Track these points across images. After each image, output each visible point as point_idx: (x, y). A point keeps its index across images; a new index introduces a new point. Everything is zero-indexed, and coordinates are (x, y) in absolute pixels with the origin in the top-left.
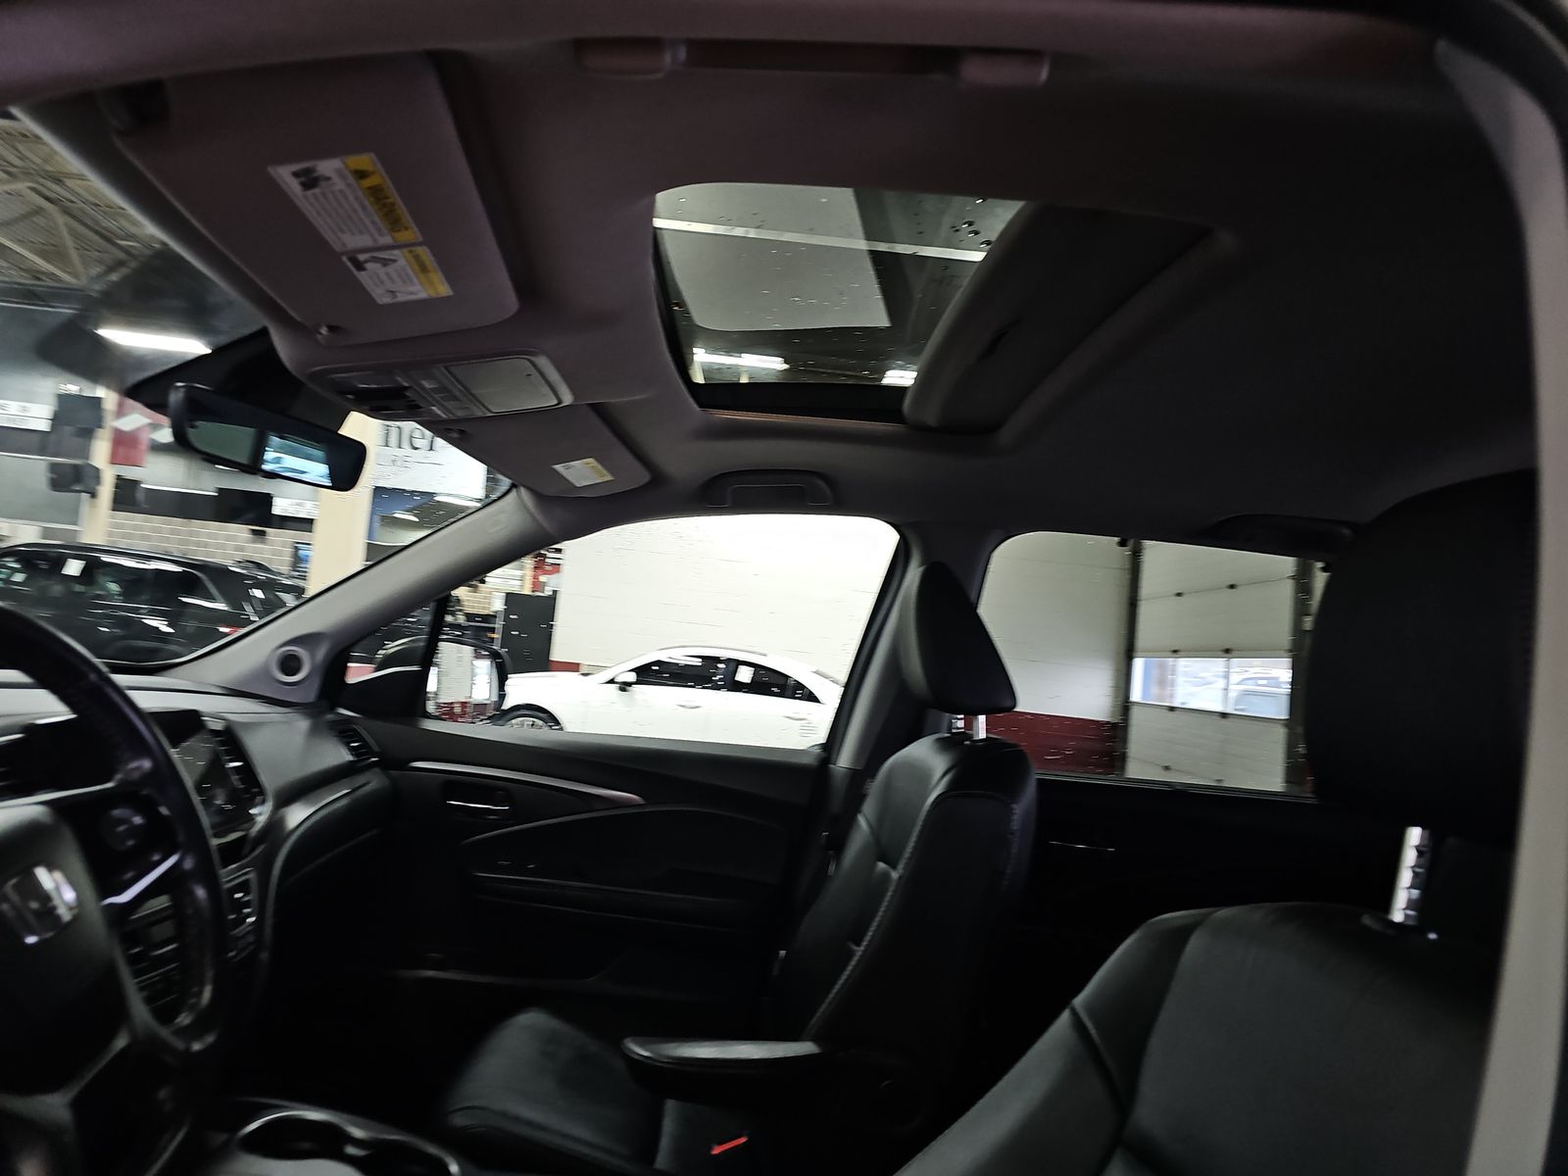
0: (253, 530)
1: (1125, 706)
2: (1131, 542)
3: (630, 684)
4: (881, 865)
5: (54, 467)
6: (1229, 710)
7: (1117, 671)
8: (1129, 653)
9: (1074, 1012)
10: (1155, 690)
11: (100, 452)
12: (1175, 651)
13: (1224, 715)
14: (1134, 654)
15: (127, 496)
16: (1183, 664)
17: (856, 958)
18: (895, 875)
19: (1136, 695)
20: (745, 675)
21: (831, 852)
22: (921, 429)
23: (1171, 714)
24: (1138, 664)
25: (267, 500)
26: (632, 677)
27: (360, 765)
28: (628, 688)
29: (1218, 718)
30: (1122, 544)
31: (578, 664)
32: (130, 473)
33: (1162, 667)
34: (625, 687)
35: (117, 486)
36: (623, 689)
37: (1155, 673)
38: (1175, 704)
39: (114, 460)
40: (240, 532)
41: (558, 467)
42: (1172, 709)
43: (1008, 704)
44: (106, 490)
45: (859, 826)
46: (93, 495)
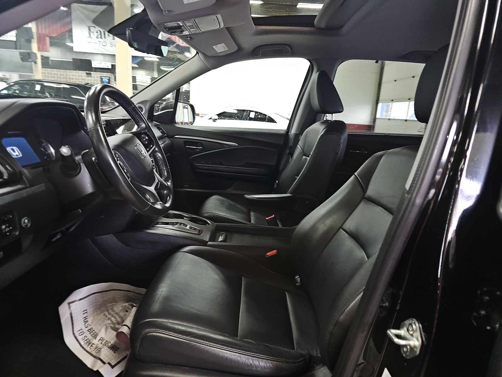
0: (86, 73)
1: (374, 120)
2: (380, 62)
3: (216, 119)
4: (304, 157)
5: (21, 54)
6: (408, 119)
7: (373, 108)
8: (377, 103)
9: (355, 175)
10: (384, 114)
11: (34, 47)
12: (392, 100)
13: (406, 120)
14: (379, 102)
15: (46, 63)
16: (395, 104)
17: (297, 179)
18: (308, 158)
19: (378, 116)
20: (252, 115)
21: (290, 156)
22: (320, 29)
23: (389, 121)
24: (380, 105)
25: (89, 62)
26: (217, 117)
27: (163, 136)
28: (216, 120)
29: (404, 121)
30: (377, 62)
31: (199, 114)
32: (46, 54)
33: (388, 106)
34: (215, 120)
35: (42, 59)
36: (214, 121)
37: (385, 108)
38: (391, 118)
39: (39, 50)
40: (83, 74)
41: (214, 47)
42: (389, 119)
43: (341, 110)
44: (39, 61)
45: (298, 147)
46: (35, 63)
